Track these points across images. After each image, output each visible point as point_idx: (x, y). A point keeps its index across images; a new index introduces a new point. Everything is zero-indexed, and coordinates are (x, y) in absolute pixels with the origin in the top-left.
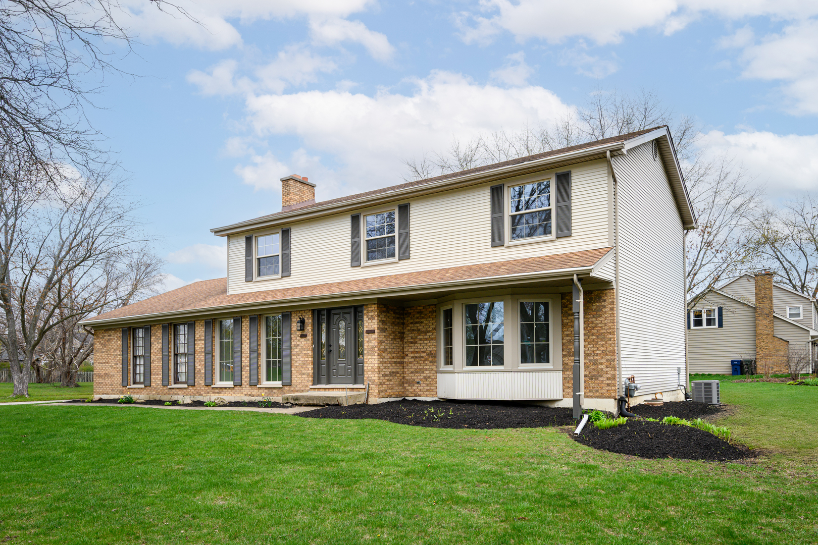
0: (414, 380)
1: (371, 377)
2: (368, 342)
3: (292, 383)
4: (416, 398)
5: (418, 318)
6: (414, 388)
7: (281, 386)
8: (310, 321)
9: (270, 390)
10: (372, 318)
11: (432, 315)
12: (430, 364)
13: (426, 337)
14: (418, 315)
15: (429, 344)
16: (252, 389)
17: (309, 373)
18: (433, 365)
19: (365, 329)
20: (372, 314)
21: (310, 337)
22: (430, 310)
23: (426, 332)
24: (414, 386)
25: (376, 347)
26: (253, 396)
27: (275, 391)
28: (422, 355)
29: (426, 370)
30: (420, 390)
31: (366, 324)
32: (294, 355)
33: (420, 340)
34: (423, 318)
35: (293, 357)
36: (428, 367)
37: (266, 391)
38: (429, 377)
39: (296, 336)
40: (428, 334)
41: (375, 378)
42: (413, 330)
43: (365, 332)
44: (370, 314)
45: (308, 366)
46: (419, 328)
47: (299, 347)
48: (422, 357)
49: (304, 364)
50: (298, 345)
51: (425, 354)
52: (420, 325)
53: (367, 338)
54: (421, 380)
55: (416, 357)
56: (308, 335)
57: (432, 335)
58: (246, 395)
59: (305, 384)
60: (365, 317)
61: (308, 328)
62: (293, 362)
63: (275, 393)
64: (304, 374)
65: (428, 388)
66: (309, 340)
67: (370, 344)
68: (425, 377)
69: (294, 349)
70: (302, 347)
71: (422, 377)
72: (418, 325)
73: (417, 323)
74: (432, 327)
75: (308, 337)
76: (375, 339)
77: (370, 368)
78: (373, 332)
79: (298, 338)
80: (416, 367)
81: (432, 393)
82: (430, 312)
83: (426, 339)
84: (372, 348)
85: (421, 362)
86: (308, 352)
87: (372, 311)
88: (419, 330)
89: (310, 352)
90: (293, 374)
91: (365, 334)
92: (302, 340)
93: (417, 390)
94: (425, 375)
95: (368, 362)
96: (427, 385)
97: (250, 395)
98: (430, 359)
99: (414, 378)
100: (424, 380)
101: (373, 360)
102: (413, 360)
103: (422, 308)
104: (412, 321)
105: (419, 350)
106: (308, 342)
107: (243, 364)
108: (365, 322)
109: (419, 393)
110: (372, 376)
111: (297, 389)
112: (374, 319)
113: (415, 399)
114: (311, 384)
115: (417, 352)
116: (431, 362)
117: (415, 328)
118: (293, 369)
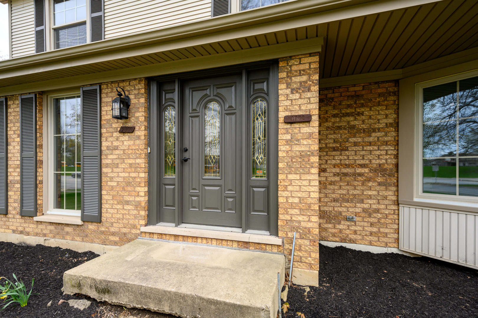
0: (340, 213)
1: (299, 222)
2: (288, 142)
3: (103, 219)
4: (344, 245)
5: (349, 106)
6: (341, 227)
7: (80, 222)
8: (142, 100)
9: (60, 227)
10: (304, 88)
11: (386, 100)
12: (378, 188)
13: (371, 139)
14: (351, 102)
15: (378, 153)
16: (25, 222)
17: (140, 202)
18: (386, 189)
19: (282, 114)
20: (304, 78)
21: (141, 132)
22: (380, 91)
23: (369, 132)
24: (339, 223)
25: (313, 154)
26: (28, 234)
27: (67, 229)
28: (359, 170)
29: (370, 197)
30: (355, 232)
31: (283, 103)
32: (107, 166)
33: (356, 144)
34: (362, 106)
35: (104, 170)
36: (374, 193)
37: (52, 227)
38: (377, 211)
39: (111, 130)
40: (373, 134)
41: (310, 225)
42: (339, 128)
43: (281, 120)
44: (298, 79)
45: (138, 189)
46: (352, 123)
47: (117, 152)
48: (360, 175)
49: (129, 184)
50: (116, 148)
51: (367, 170)
52: (356, 119)
53: (287, 133)
54: (356, 214)
55: (346, 175)
56: (137, 128)
57: (386, 135)
58: (14, 231)
59: (131, 222)
60: (282, 86)
61: (137, 114)
62: (104, 179)
63: (68, 233)
64: (128, 203)
65: (375, 230)
66: (139, 137)
67: (296, 148)
68: (364, 210)
69: (106, 155)
70: (124, 150)
71: (358, 210)
72: (352, 118)
73: (348, 115)
74: (385, 121)
75: (137, 133)
76: (310, 136)
77: (296, 200)
78: (306, 119)
79: (116, 134)
80: (344, 192)
81: (385, 240)
82: (380, 95)
83: (370, 144)
84: (301, 156)
85: (356, 183)
86: (138, 161)
87: (300, 73)
88: (353, 127)
89: (142, 162)
90: (104, 201)
91: (282, 126)
92: (125, 137)
93: (348, 232)
94: (366, 206)
95: (290, 188)
96: (372, 225)
97: (21, 232)
98: (380, 179)
99: (340, 209)
100: (363, 215)
101: (305, 183)
102: (337, 179)
103: (361, 88)
104: (336, 112)
105: (352, 162)
106: (138, 142)
107: (10, 178)
108: (281, 98)
109: (353, 237)
110: (300, 218)
111: (112, 230)
112: (309, 90)
113: (341, 247)
114: (143, 222)
115: (347, 166)
116: (380, 184)
117: (343, 124)
118: (104, 192)
